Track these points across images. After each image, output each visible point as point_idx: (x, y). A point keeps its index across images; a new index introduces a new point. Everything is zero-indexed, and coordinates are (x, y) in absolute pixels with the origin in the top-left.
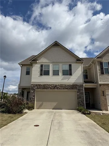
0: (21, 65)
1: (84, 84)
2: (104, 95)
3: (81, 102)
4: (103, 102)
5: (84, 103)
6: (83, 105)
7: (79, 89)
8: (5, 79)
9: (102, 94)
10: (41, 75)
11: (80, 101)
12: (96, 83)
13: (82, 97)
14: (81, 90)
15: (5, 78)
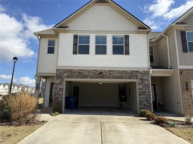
0: (39, 37)
1: (151, 71)
2: (187, 89)
3: (146, 100)
4: (186, 101)
5: (150, 103)
6: (149, 107)
7: (141, 79)
8: (15, 62)
9: (185, 88)
10: (75, 52)
11: (144, 100)
12: (170, 69)
13: (147, 93)
14: (146, 80)
15: (15, 60)
